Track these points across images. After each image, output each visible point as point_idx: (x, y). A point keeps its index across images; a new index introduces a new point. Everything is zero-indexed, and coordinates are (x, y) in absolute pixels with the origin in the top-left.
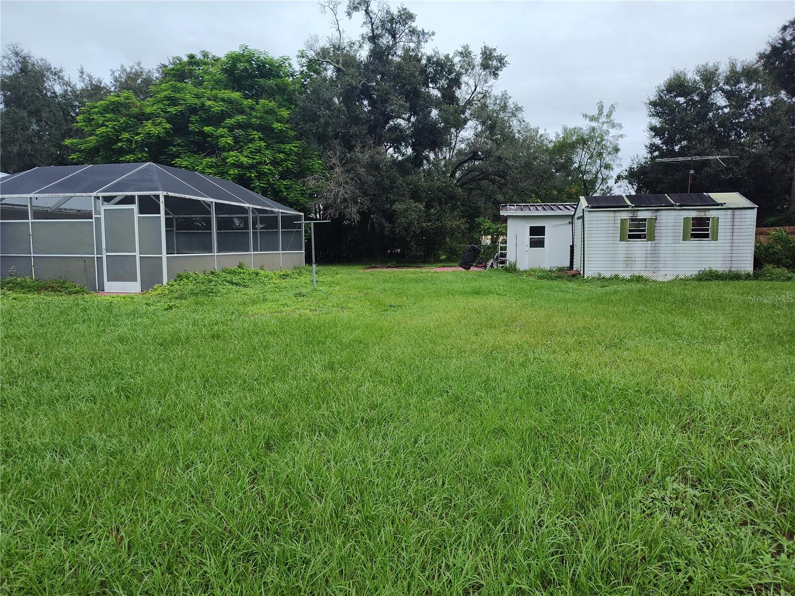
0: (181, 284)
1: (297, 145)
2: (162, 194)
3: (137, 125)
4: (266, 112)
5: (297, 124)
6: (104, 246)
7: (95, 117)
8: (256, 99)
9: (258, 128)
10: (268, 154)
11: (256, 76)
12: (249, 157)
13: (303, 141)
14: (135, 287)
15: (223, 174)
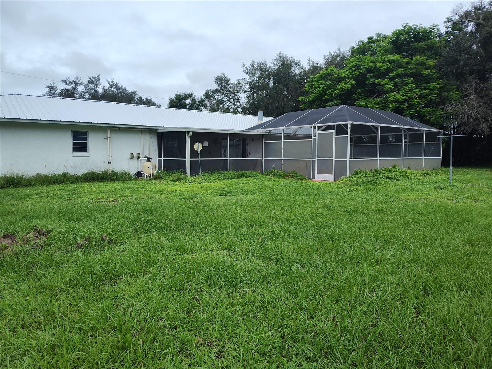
0: (357, 177)
1: (440, 83)
2: (349, 123)
3: (336, 84)
4: (418, 64)
5: (441, 68)
6: (316, 154)
7: (314, 83)
8: (411, 57)
9: (410, 76)
10: (417, 92)
11: (412, 42)
12: (404, 95)
13: (445, 80)
14: (331, 177)
15: (385, 108)
